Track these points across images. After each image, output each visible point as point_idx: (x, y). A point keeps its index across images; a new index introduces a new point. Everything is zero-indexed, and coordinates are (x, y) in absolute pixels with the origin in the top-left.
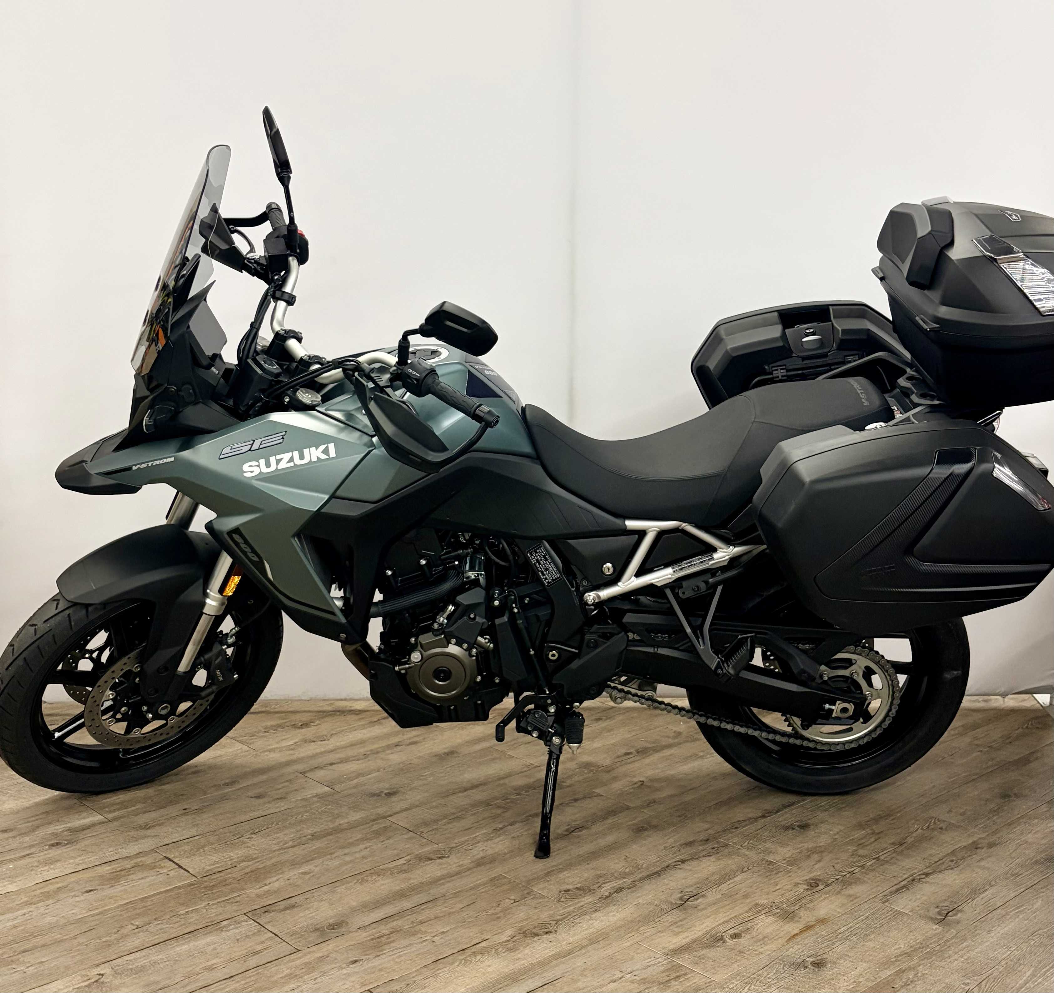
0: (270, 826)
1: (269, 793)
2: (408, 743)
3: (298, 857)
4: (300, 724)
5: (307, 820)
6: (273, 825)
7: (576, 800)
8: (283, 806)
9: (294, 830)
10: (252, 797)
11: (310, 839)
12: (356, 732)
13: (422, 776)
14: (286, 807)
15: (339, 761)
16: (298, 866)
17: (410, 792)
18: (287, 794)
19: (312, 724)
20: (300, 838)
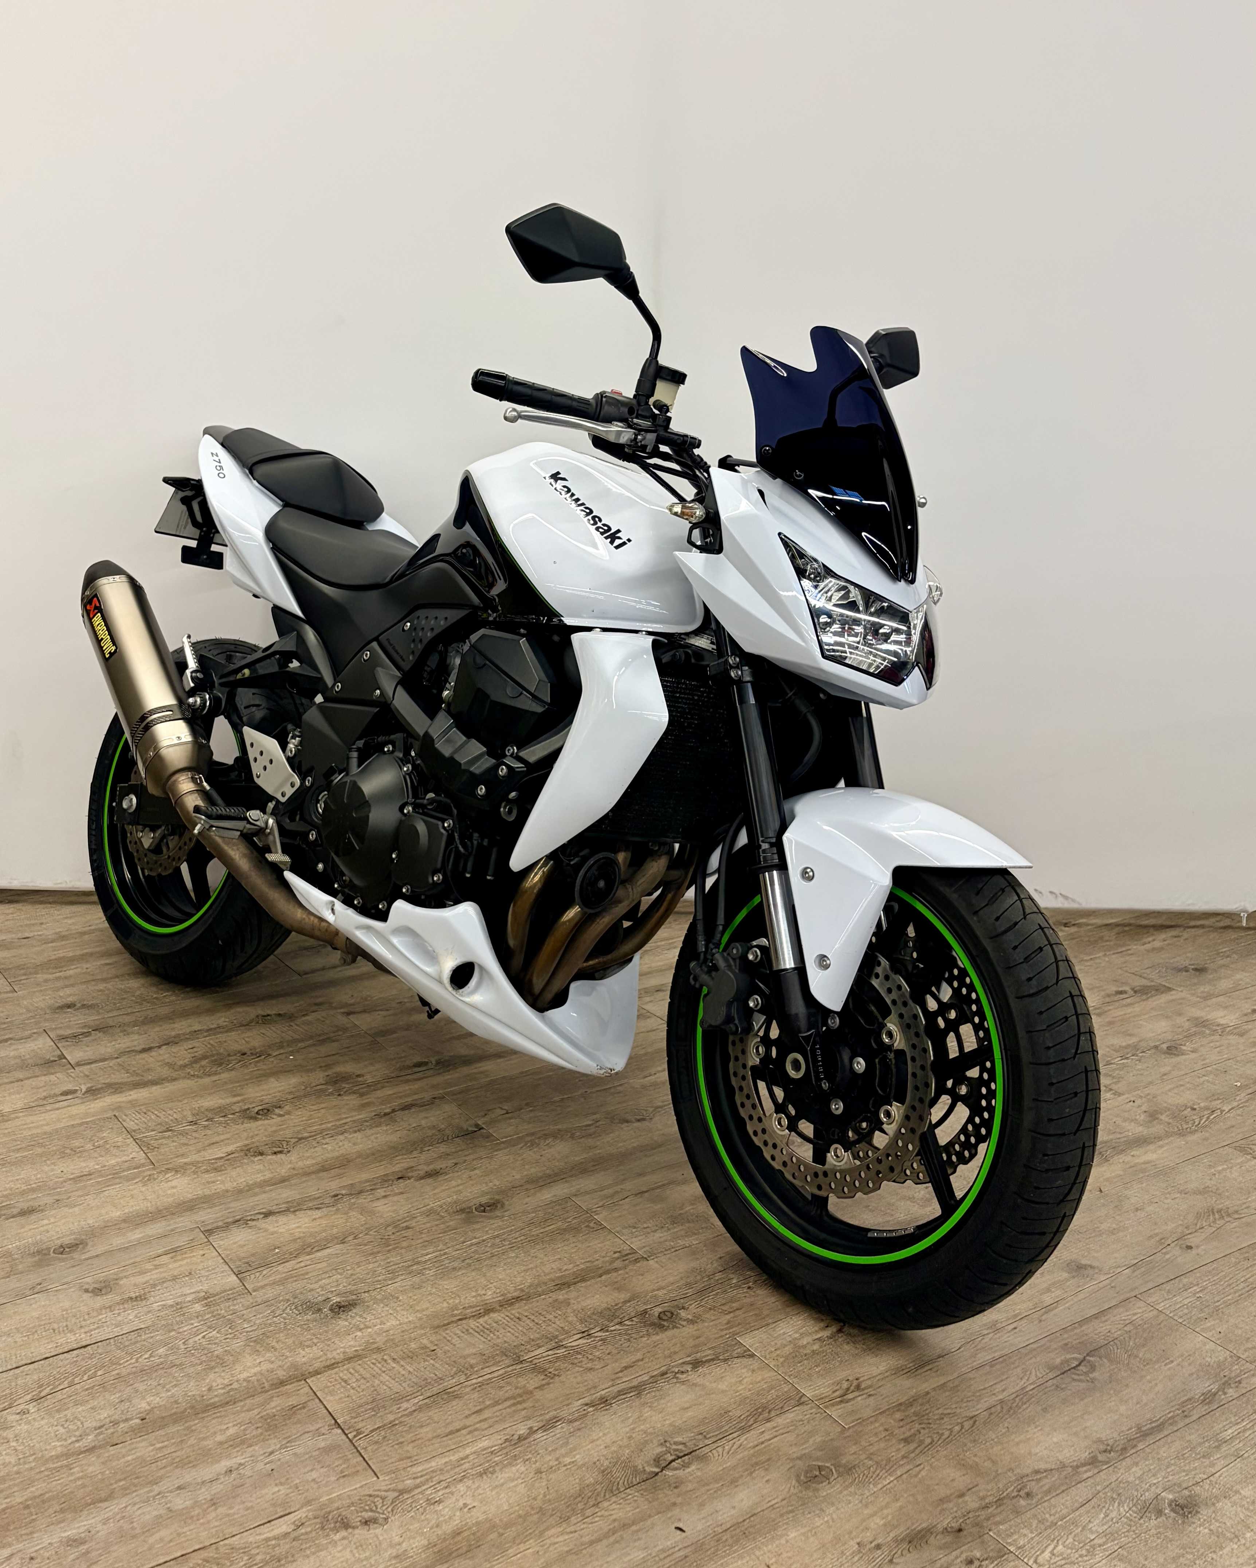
0: (77, 1380)
1: (121, 1282)
2: (422, 1173)
3: (84, 1486)
4: (257, 1109)
5: (154, 1368)
6: (86, 1377)
7: (696, 1364)
8: (132, 1318)
9: (114, 1398)
10: (87, 1291)
11: (133, 1430)
12: (341, 1137)
13: (418, 1263)
14: (137, 1324)
15: (283, 1207)
16: (69, 1516)
17: (379, 1308)
18: (154, 1286)
19: (277, 1111)
20: (116, 1423)
